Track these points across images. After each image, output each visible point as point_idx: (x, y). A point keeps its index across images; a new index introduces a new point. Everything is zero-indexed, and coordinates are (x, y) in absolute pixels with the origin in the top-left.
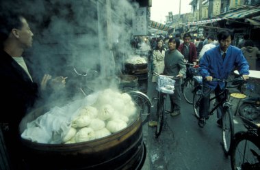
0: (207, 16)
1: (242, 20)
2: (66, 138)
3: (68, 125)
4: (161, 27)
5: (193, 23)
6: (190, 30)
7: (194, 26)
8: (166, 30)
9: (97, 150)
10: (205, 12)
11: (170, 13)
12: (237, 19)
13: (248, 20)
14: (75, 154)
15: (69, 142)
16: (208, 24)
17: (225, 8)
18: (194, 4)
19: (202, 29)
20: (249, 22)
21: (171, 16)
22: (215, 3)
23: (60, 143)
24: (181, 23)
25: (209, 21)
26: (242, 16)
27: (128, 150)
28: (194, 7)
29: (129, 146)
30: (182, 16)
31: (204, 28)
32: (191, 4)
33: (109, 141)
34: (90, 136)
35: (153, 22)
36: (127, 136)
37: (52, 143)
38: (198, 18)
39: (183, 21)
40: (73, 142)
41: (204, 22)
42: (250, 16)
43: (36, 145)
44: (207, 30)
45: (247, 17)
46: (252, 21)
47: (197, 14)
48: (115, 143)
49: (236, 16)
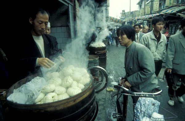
0: (149, 12)
1: (175, 14)
2: (37, 100)
3: (39, 91)
4: (116, 21)
5: (140, 17)
6: (137, 22)
7: (140, 19)
8: (120, 23)
9: (58, 108)
10: (148, 9)
11: (124, 11)
12: (171, 14)
13: (179, 14)
14: (43, 111)
15: (39, 103)
16: (150, 18)
17: (162, 6)
18: (140, 4)
19: (146, 22)
20: (179, 16)
21: (124, 13)
22: (154, 3)
23: (32, 103)
24: (131, 18)
25: (150, 16)
26: (174, 11)
27: (82, 109)
28: (140, 6)
29: (82, 106)
30: (132, 13)
31: (147, 20)
32: (138, 4)
33: (67, 102)
34: (53, 99)
35: (111, 17)
36: (81, 99)
37: (27, 103)
38: (143, 14)
39: (133, 16)
40: (42, 103)
41: (147, 16)
42: (180, 11)
43: (16, 105)
44: (150, 22)
45: (178, 12)
46: (182, 15)
47: (142, 11)
48: (72, 103)
49: (169, 11)
